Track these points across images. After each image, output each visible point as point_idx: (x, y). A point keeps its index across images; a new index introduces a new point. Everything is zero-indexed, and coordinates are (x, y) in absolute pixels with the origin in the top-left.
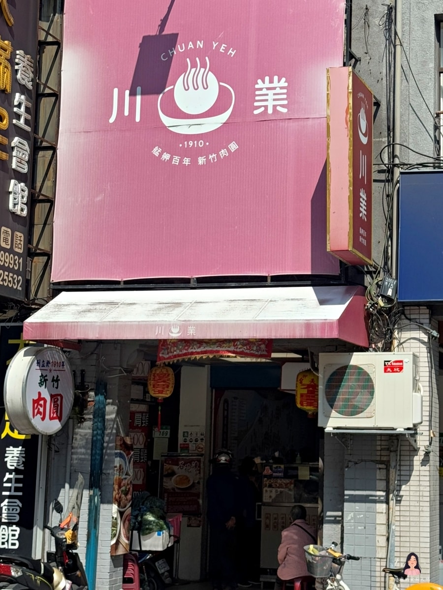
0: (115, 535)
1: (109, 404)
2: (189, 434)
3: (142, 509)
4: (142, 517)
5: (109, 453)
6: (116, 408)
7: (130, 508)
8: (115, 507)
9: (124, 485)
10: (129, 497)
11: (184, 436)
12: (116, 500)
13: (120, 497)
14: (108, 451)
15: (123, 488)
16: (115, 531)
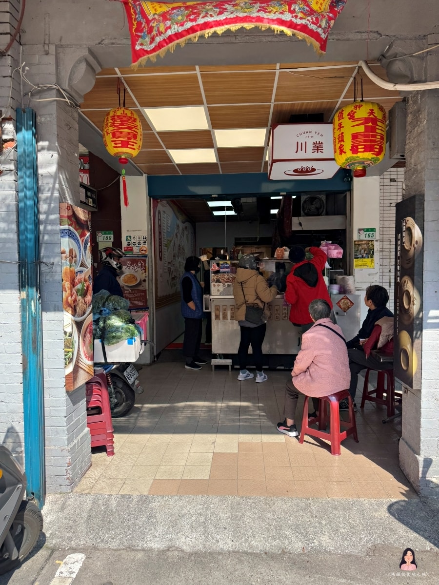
0: (71, 360)
1: (43, 148)
2: (132, 238)
3: (104, 312)
4: (105, 322)
5: (52, 230)
6: (56, 155)
7: (92, 314)
8: (67, 318)
9: (80, 282)
10: (89, 298)
11: (127, 240)
12: (70, 306)
13: (75, 301)
14: (49, 228)
15: (79, 286)
16: (70, 354)
